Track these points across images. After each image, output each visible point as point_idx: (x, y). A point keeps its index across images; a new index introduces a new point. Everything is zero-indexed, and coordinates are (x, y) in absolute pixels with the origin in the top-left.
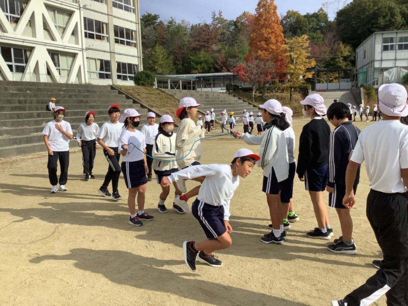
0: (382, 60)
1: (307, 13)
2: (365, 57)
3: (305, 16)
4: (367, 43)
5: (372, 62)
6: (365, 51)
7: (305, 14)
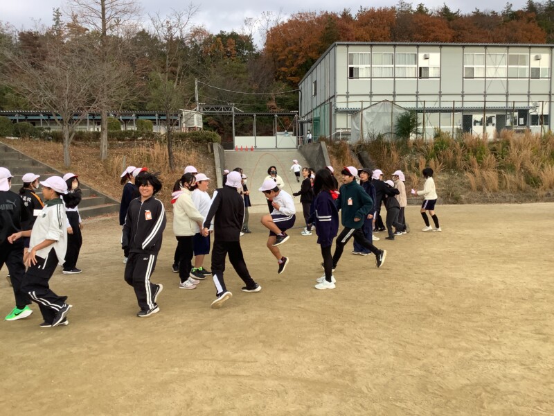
0: (347, 96)
1: (221, 32)
2: (315, 94)
3: (218, 36)
4: (318, 66)
5: (330, 99)
6: (315, 83)
7: (219, 33)
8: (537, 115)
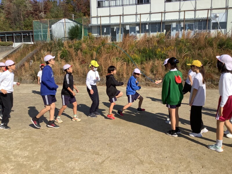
8: (217, 23)
